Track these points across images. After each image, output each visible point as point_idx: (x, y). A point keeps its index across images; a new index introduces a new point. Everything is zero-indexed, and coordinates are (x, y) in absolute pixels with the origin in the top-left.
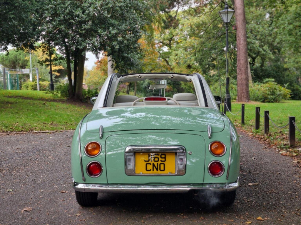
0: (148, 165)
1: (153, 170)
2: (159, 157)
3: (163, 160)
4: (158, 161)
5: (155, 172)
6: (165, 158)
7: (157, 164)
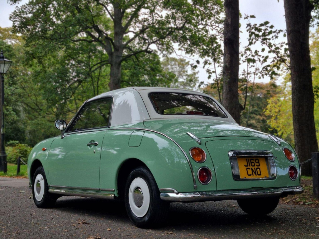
0: (248, 170)
1: (253, 175)
2: (254, 161)
3: (258, 164)
4: (254, 166)
5: (255, 177)
6: (259, 163)
7: (255, 168)
